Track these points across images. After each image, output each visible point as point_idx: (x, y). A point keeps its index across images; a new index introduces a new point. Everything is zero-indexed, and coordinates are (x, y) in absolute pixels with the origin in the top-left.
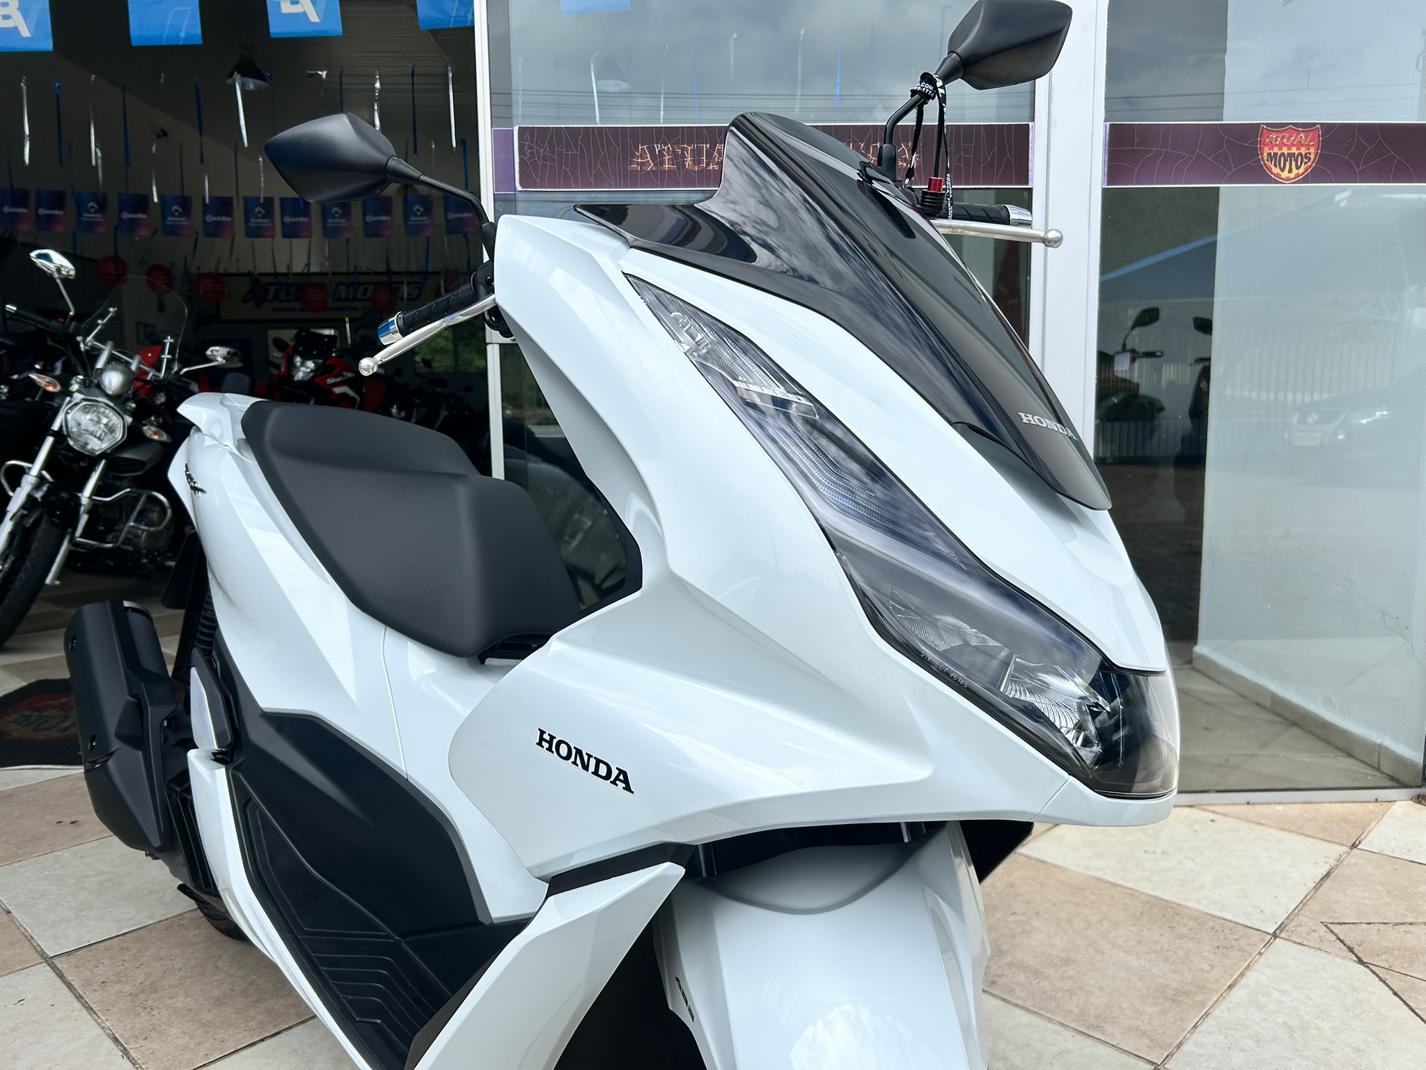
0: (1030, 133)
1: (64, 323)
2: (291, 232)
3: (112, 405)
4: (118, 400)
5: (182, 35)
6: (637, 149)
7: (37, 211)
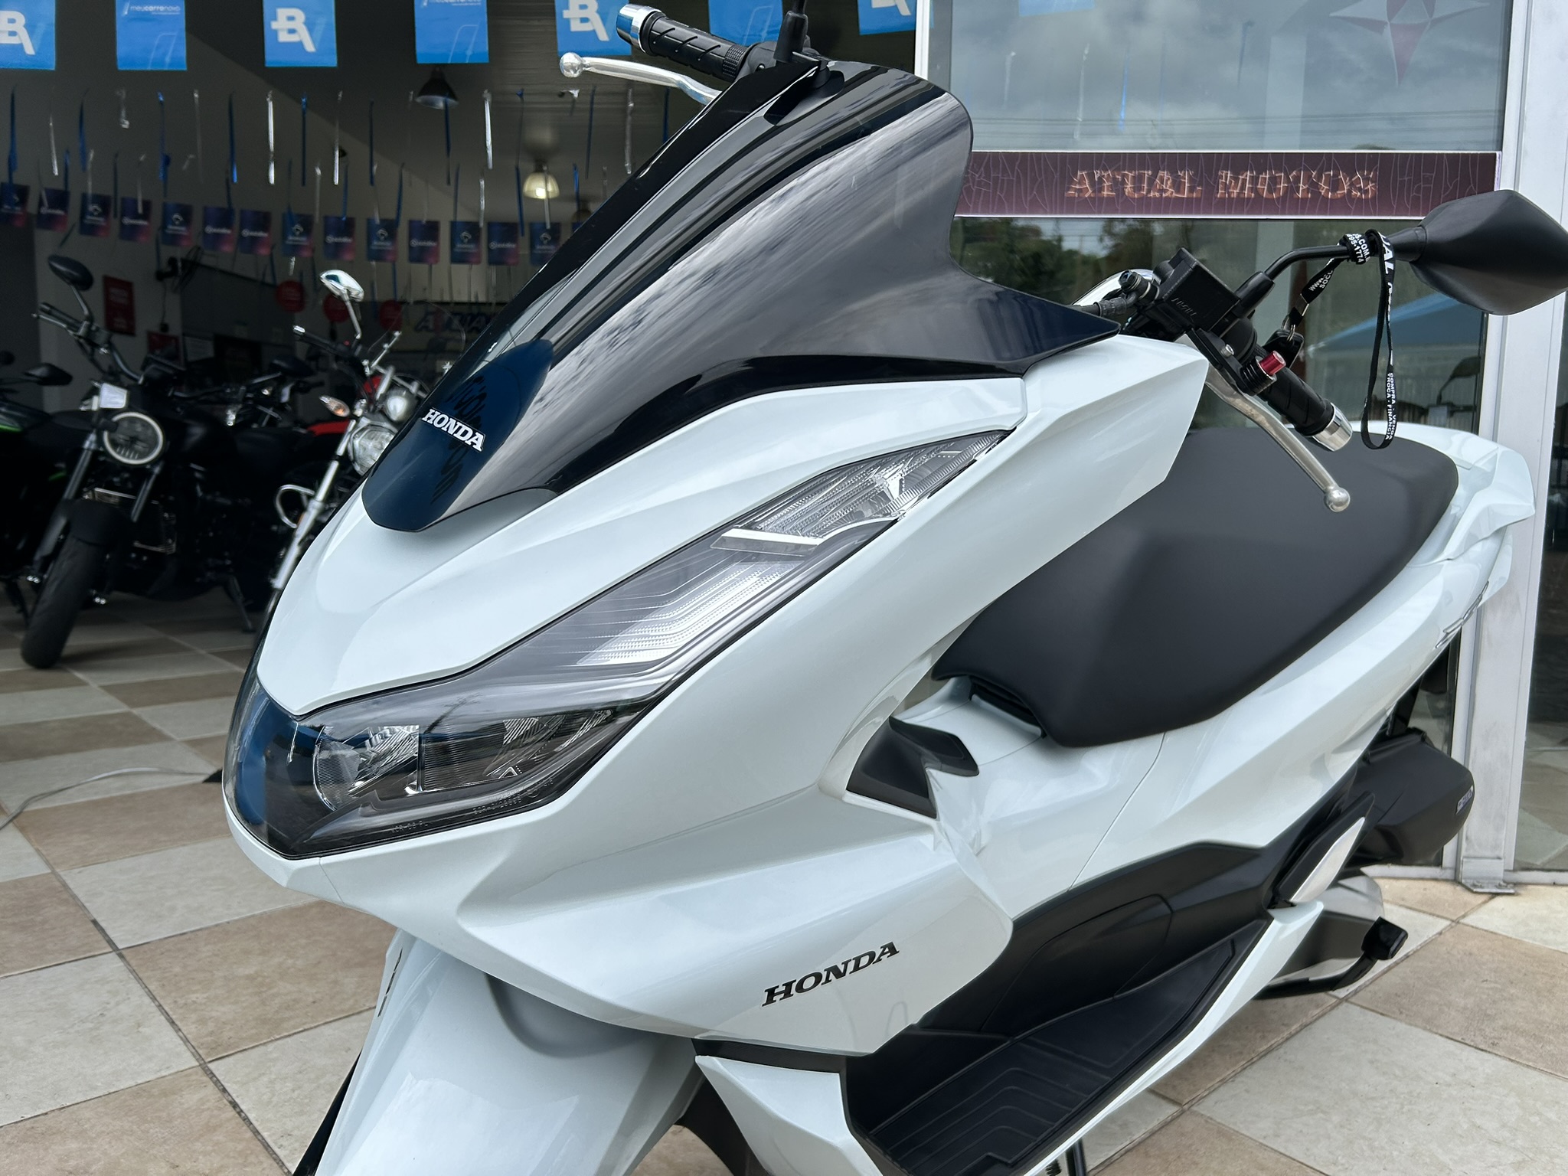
0: (1497, 162)
1: (349, 347)
2: (497, 259)
3: (396, 431)
4: (401, 425)
5: (469, 53)
6: (1075, 175)
7: (241, 232)
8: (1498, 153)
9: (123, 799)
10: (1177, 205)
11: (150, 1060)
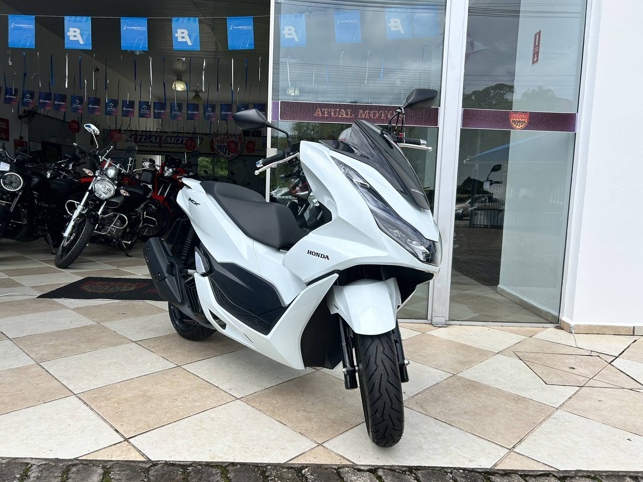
0: (439, 110)
1: (94, 151)
3: (110, 181)
4: (112, 180)
5: (141, 47)
6: (317, 109)
7: (54, 102)
9: (8, 302)
10: (347, 119)
11: (21, 362)
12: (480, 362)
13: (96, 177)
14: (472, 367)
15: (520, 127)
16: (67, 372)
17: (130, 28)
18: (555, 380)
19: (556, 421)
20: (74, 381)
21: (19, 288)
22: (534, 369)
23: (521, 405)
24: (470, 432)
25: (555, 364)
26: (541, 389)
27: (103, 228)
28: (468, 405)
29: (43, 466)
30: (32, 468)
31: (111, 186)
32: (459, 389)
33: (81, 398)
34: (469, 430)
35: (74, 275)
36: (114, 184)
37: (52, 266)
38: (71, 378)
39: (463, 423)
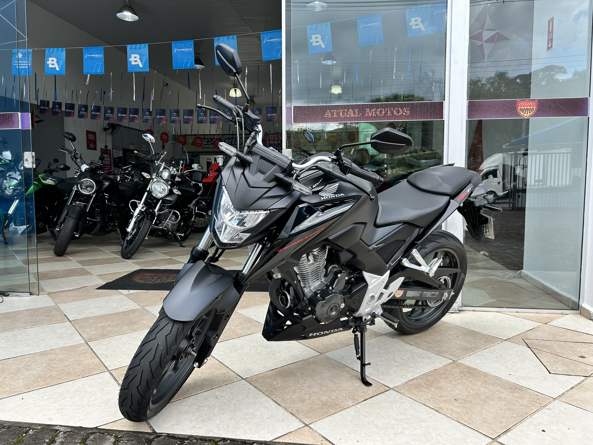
0: (444, 104)
1: (151, 157)
3: (165, 182)
6: (326, 111)
7: (129, 115)
8: (444, 101)
10: (354, 119)
11: (74, 341)
12: (484, 349)
13: (153, 179)
14: (474, 353)
15: (528, 115)
16: (107, 351)
17: (179, 50)
18: (560, 369)
19: (550, 412)
20: (111, 359)
21: (88, 277)
22: (541, 357)
23: (517, 395)
24: (456, 419)
25: (564, 352)
26: (542, 378)
27: (160, 223)
28: (461, 392)
29: (68, 433)
30: (59, 434)
31: (165, 187)
32: (456, 375)
33: (113, 374)
34: (455, 418)
35: (134, 264)
36: (167, 184)
37: (118, 257)
38: (109, 356)
39: (451, 410)
